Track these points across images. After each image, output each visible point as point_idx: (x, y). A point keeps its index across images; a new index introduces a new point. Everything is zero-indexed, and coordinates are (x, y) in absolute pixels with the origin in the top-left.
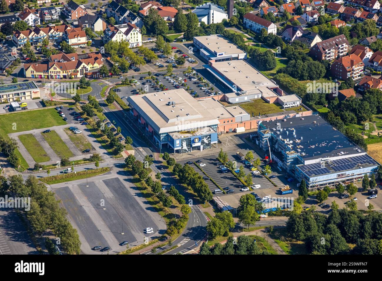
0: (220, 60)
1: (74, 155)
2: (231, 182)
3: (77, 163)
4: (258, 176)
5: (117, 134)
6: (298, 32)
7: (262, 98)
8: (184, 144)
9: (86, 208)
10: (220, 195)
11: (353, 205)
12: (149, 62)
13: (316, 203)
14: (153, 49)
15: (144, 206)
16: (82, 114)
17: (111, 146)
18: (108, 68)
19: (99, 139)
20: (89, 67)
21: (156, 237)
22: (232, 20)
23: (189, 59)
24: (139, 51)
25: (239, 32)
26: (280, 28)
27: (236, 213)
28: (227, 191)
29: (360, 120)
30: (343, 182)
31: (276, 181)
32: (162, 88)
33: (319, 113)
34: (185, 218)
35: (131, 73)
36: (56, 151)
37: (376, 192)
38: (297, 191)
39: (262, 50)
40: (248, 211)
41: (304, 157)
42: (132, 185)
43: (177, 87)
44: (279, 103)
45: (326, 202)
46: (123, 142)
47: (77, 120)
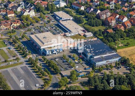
0: (63, 21)
1: (10, 58)
2: (67, 66)
3: (11, 61)
4: (77, 63)
5: (26, 49)
6: (92, 9)
7: (79, 34)
8: (50, 52)
9: (14, 78)
10: (63, 71)
11: (112, 72)
12: (37, 22)
13: (98, 72)
14: (39, 18)
15: (35, 76)
16: (12, 42)
17: (23, 54)
18: (22, 25)
19: (19, 52)
20: (15, 25)
21: (40, 88)
22: (68, 5)
23: (52, 20)
24: (34, 18)
25: (70, 10)
26: (86, 8)
27: (69, 77)
28: (66, 69)
29: (114, 41)
30: (108, 64)
31: (84, 64)
32: (42, 32)
33: (100, 39)
34: (50, 80)
35: (31, 26)
36: (3, 57)
37: (120, 67)
38: (92, 68)
39: (79, 16)
40: (73, 76)
41: (94, 55)
42: (31, 68)
43: (47, 31)
44: (85, 36)
45: (102, 72)
46: (28, 53)
47: (11, 45)
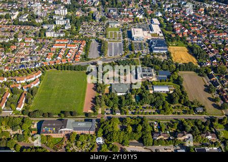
0: (154, 24)
1: (117, 37)
4: (146, 48)
6: (172, 21)
7: (156, 33)
8: (136, 39)
11: (158, 57)
12: (141, 22)
14: (143, 19)
15: (122, 49)
16: (123, 30)
18: (133, 22)
19: (123, 35)
20: (129, 21)
21: (121, 55)
23: (149, 23)
24: (140, 19)
25: (162, 19)
26: (170, 19)
27: (136, 54)
28: (138, 50)
29: (172, 41)
30: (160, 53)
33: (165, 38)
34: (127, 53)
36: (114, 36)
37: (165, 56)
39: (164, 23)
42: (123, 45)
44: (159, 35)
